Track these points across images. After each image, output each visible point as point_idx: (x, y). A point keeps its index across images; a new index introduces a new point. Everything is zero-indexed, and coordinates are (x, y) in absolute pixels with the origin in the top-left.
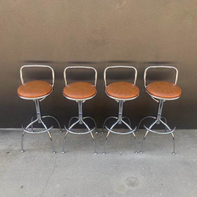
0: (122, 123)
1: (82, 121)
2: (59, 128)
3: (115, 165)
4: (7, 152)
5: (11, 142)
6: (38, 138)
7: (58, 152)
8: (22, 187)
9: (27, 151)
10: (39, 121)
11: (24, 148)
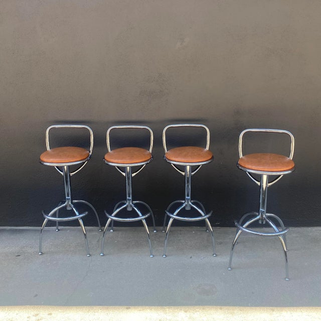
0: (192, 208)
1: (131, 206)
2: (98, 226)
3: (180, 270)
4: (16, 255)
5: (24, 244)
6: (65, 238)
7: (94, 255)
8: (36, 295)
9: (47, 253)
10: (68, 206)
11: (44, 250)
